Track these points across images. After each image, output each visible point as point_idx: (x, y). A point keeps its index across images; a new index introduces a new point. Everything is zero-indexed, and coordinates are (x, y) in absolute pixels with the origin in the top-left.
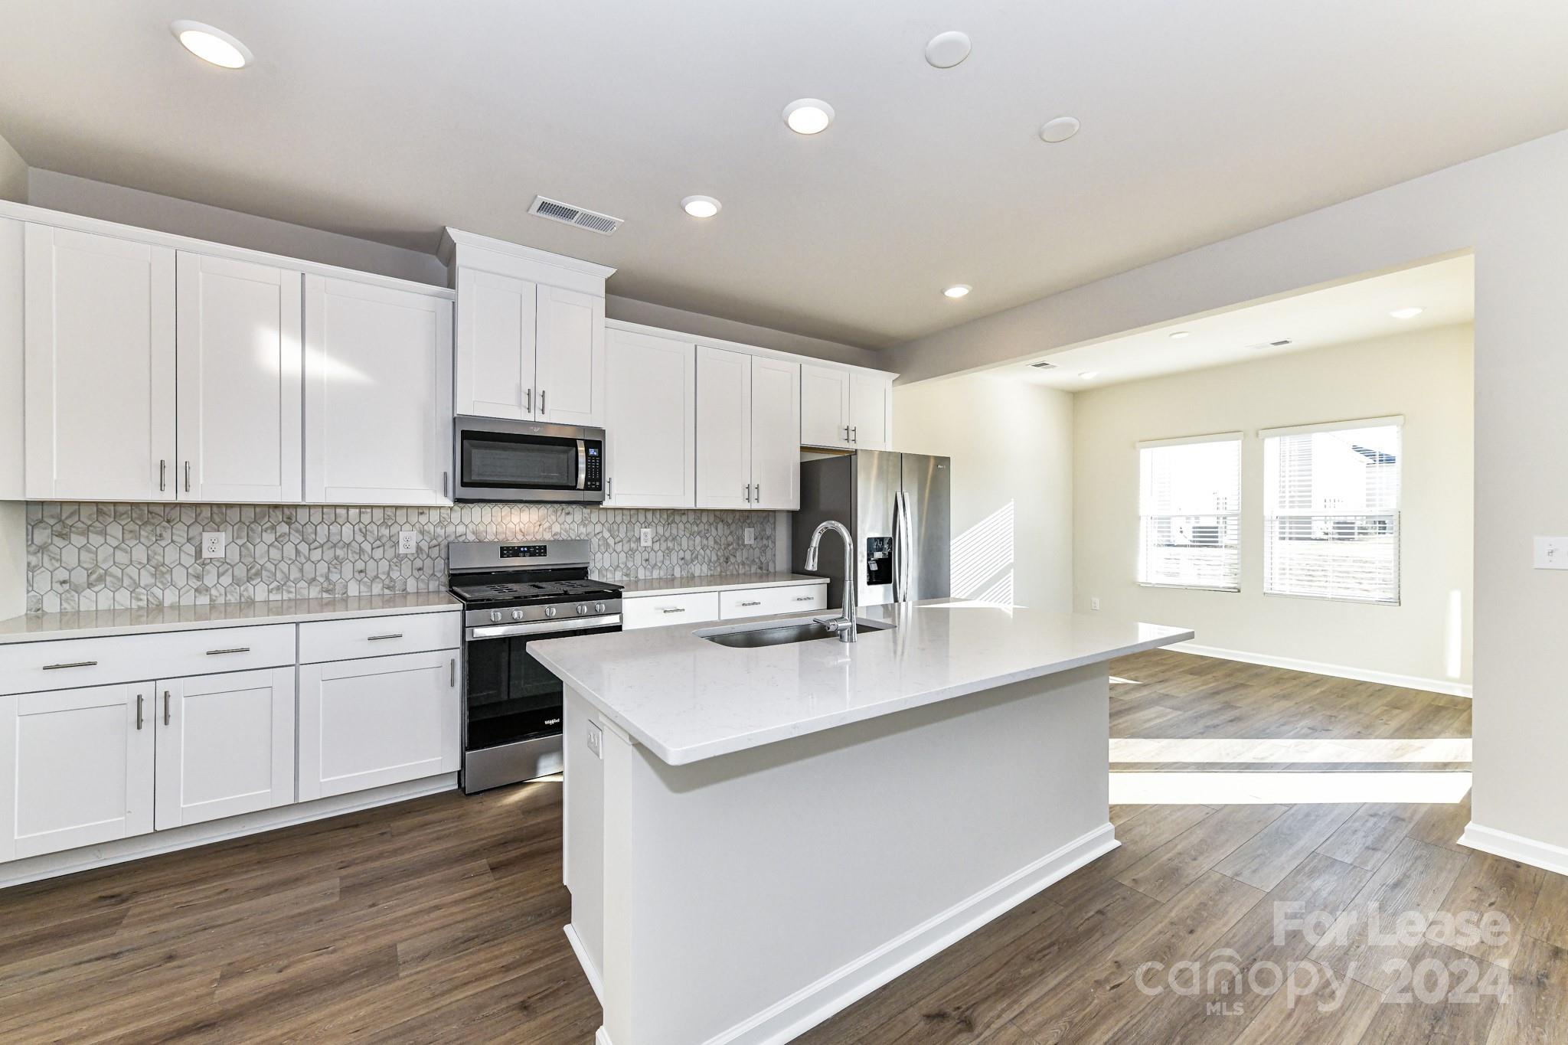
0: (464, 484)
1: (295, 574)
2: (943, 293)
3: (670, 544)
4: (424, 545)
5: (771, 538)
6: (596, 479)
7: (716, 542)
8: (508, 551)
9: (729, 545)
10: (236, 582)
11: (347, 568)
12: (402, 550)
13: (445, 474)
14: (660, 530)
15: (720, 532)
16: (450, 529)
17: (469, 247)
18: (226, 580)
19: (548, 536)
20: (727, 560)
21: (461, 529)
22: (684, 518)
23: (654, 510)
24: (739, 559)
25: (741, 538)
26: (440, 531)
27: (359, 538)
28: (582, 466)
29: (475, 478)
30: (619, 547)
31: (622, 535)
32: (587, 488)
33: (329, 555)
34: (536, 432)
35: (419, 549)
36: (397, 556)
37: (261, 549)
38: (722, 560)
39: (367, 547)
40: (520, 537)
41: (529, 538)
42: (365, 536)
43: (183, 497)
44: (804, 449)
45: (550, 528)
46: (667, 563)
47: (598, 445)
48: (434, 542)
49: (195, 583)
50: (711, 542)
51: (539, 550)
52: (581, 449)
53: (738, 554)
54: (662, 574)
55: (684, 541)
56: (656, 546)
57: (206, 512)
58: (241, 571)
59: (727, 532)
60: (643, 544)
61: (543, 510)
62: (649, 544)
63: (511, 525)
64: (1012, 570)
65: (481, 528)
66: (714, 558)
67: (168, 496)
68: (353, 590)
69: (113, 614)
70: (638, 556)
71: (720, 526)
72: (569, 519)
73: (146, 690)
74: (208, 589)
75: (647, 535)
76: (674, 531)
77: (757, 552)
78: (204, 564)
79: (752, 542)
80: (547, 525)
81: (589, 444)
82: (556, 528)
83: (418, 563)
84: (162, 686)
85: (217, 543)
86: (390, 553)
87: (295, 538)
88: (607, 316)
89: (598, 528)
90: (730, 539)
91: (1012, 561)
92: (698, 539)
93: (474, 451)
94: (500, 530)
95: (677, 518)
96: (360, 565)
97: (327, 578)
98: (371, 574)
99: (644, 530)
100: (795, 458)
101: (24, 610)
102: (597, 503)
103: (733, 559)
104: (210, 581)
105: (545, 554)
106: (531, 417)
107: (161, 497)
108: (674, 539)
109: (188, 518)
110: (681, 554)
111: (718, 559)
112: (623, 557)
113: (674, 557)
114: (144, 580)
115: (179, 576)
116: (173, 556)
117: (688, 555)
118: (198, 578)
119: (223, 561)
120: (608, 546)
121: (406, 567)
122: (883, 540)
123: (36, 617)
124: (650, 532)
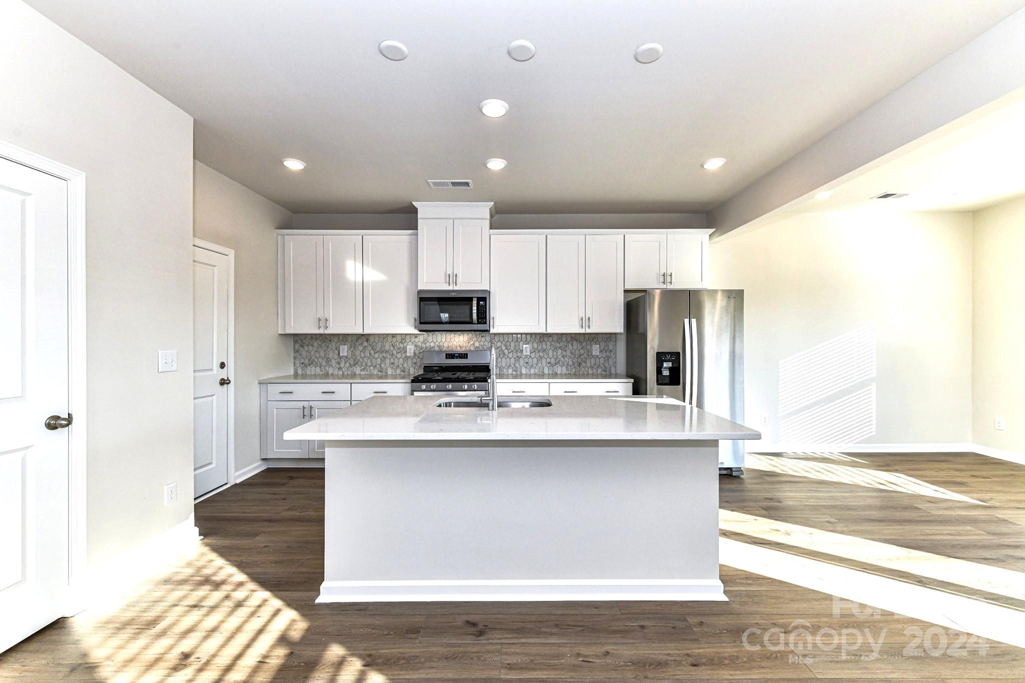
0: (421, 323)
1: (369, 363)
2: (702, 166)
3: (541, 354)
4: (417, 352)
5: (614, 351)
6: (483, 316)
7: (572, 353)
8: (450, 356)
9: (580, 355)
10: (351, 366)
11: (388, 361)
12: (408, 355)
13: (415, 319)
14: (535, 345)
15: (575, 347)
16: (428, 344)
17: (423, 209)
18: (347, 365)
19: (472, 348)
20: (580, 365)
21: (432, 344)
22: (550, 339)
23: (531, 334)
24: (589, 365)
25: (589, 352)
26: (424, 345)
27: (392, 348)
28: (475, 310)
29: (426, 320)
30: (510, 355)
31: (512, 348)
32: (479, 323)
33: (381, 356)
34: (453, 295)
35: (415, 353)
36: (406, 357)
37: (358, 353)
38: (576, 365)
39: (394, 352)
40: (459, 348)
41: (463, 349)
42: (394, 347)
43: (327, 332)
44: (626, 291)
45: (473, 344)
46: (540, 365)
47: (484, 299)
48: (421, 351)
49: (338, 366)
50: (568, 353)
51: (464, 356)
52: (475, 303)
53: (588, 361)
54: (536, 371)
55: (551, 352)
56: (533, 355)
57: (341, 337)
58: (352, 361)
59: (580, 347)
60: (525, 353)
61: (470, 335)
62: (529, 354)
63: (455, 343)
65: (441, 344)
66: (571, 363)
68: (390, 372)
69: (315, 376)
70: (522, 361)
71: (575, 343)
72: (483, 339)
73: (306, 404)
74: (342, 368)
75: (526, 348)
76: (544, 346)
77: (602, 360)
78: (340, 358)
79: (598, 353)
80: (472, 343)
81: (479, 299)
82: (477, 344)
83: (415, 361)
84: (310, 404)
85: (344, 350)
86: (403, 356)
87: (370, 348)
88: (491, 228)
89: (499, 344)
90: (582, 351)
92: (560, 351)
93: (426, 307)
94: (450, 345)
95: (546, 339)
96: (392, 361)
97: (380, 366)
98: (396, 364)
99: (524, 346)
100: (620, 299)
101: (292, 373)
102: (488, 331)
103: (584, 364)
104: (342, 365)
105: (467, 358)
106: (451, 288)
107: (321, 331)
108: (544, 351)
109: (336, 340)
110: (549, 360)
111: (574, 364)
112: (513, 360)
113: (544, 361)
114: (324, 364)
115: (334, 363)
116: (331, 355)
117: (553, 361)
118: (339, 363)
119: (346, 357)
120: (504, 354)
121: (410, 361)
122: (671, 354)
123: (296, 376)
124: (529, 347)
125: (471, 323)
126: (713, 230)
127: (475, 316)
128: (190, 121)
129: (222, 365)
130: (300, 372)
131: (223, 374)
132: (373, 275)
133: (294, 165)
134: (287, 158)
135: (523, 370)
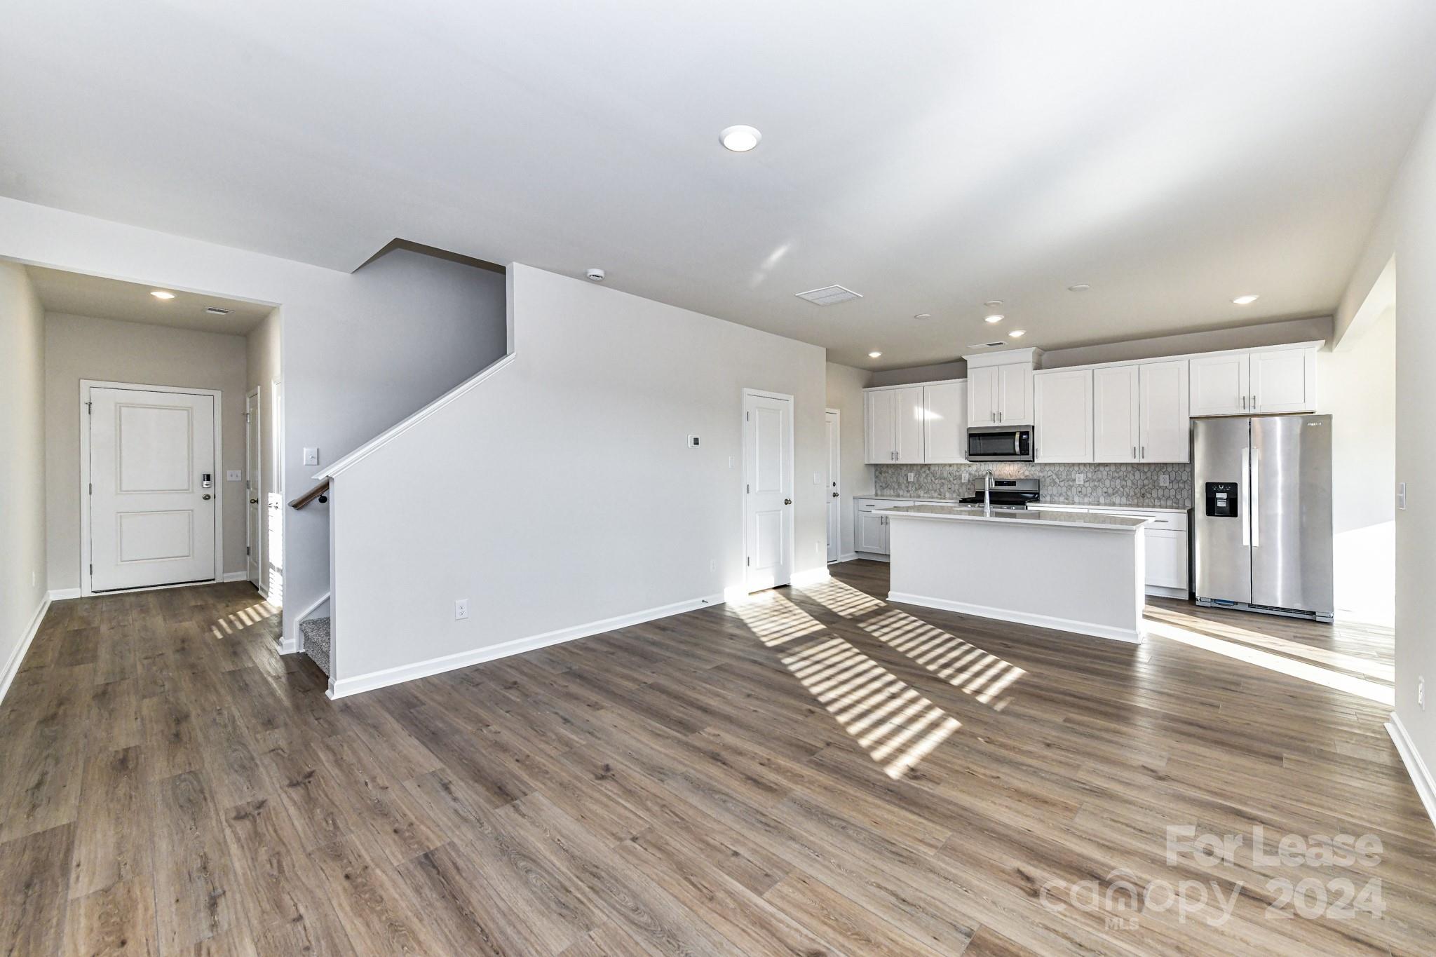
0: (970, 455)
1: (931, 487)
2: (1232, 301)
3: (1096, 483)
6: (1027, 449)
7: (1133, 483)
8: (1000, 483)
9: (1144, 486)
10: (916, 489)
11: (946, 487)
12: (963, 481)
13: (965, 451)
14: (1090, 475)
15: (1137, 478)
16: (980, 473)
17: (972, 362)
18: (914, 489)
20: (1143, 496)
22: (1107, 469)
23: (1085, 464)
24: (1155, 495)
25: (1156, 482)
26: (977, 474)
27: (949, 475)
28: (1018, 443)
29: (978, 452)
30: (1062, 484)
31: (1064, 477)
32: (1024, 454)
33: (940, 481)
34: (998, 430)
35: (969, 481)
37: (921, 479)
38: (1139, 495)
39: (951, 479)
40: (1009, 477)
42: (951, 475)
44: (1191, 419)
46: (1094, 494)
47: (1027, 433)
50: (1129, 483)
51: (1013, 483)
52: (1017, 436)
53: (1154, 492)
54: (1090, 500)
55: (1107, 483)
56: (1087, 484)
57: (908, 468)
58: (917, 486)
59: (1143, 477)
60: (1077, 482)
61: (1020, 464)
62: (1082, 483)
66: (1132, 493)
69: (890, 496)
70: (1074, 490)
71: (1137, 474)
75: (1080, 478)
76: (1100, 476)
78: (908, 482)
79: (1167, 484)
80: (1022, 472)
81: (1022, 434)
82: (1027, 473)
85: (911, 477)
87: (931, 475)
88: (1034, 368)
89: (1050, 473)
90: (1146, 482)
92: (1118, 481)
93: (976, 441)
94: (1000, 473)
95: (1102, 468)
96: (949, 486)
98: (953, 489)
99: (1077, 475)
100: (1185, 426)
101: (874, 493)
102: (1035, 461)
103: (1149, 496)
104: (910, 489)
105: (1015, 485)
106: (996, 424)
107: (894, 462)
108: (1099, 481)
109: (905, 468)
110: (1105, 490)
111: (1135, 494)
112: (1064, 489)
113: (1099, 491)
114: (896, 487)
115: (903, 487)
116: (901, 480)
117: (1110, 491)
118: (907, 487)
119: (913, 482)
120: (1056, 483)
121: (964, 487)
122: (1226, 485)
123: (876, 495)
124: (1082, 476)
125: (1015, 454)
127: (1017, 449)
128: (824, 350)
129: (834, 484)
130: (879, 493)
131: (834, 490)
132: (931, 416)
133: (875, 355)
134: (871, 351)
135: (1077, 499)
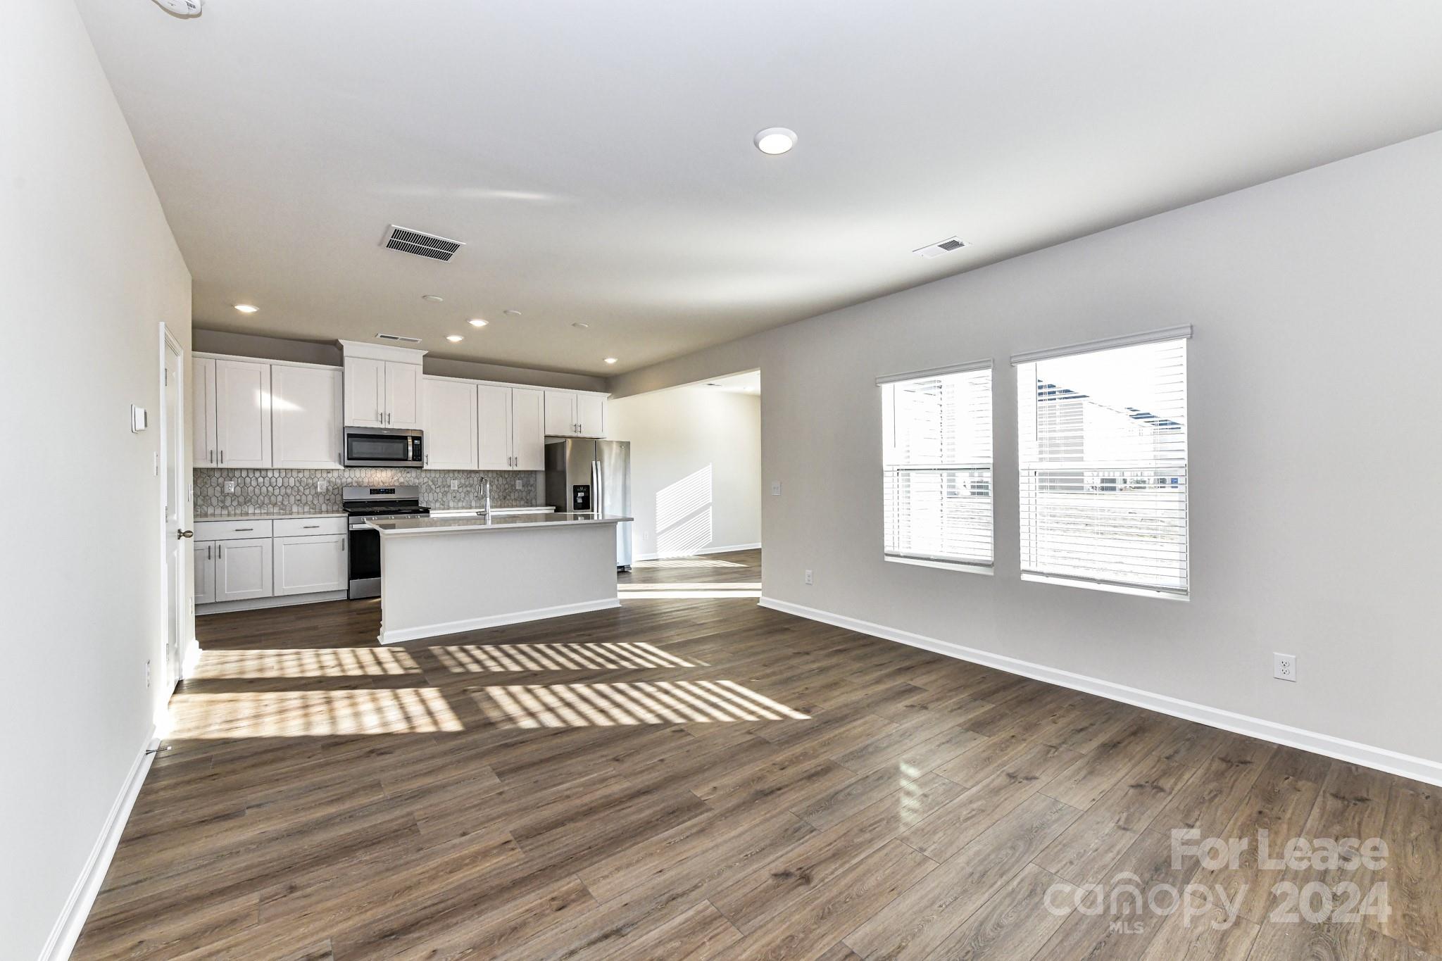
0: (349, 459)
1: (267, 501)
3: (468, 489)
4: (330, 488)
5: (534, 484)
6: (418, 455)
7: (497, 488)
8: (373, 491)
9: (505, 490)
10: (239, 504)
11: (292, 498)
12: (319, 490)
13: (339, 454)
14: (463, 481)
15: (500, 483)
16: (344, 480)
17: (350, 348)
18: (235, 503)
19: (397, 484)
20: (505, 498)
21: (349, 480)
22: (477, 475)
23: (459, 471)
24: (513, 497)
25: (514, 485)
26: (339, 481)
27: (298, 484)
28: (410, 448)
29: (355, 456)
30: (438, 490)
31: (440, 483)
32: (413, 460)
33: (283, 492)
34: (385, 433)
35: (327, 490)
36: (316, 493)
38: (502, 497)
39: (301, 489)
40: (381, 484)
41: (386, 484)
42: (300, 483)
43: (220, 466)
44: (546, 437)
45: (398, 480)
46: (466, 498)
47: (420, 438)
48: (336, 487)
49: (221, 504)
50: (494, 487)
51: (392, 491)
52: (410, 441)
53: (512, 495)
54: (464, 504)
56: (461, 490)
57: (225, 474)
58: (241, 499)
59: (505, 482)
60: (452, 488)
61: (394, 471)
62: (456, 488)
63: (376, 478)
64: (711, 507)
65: (360, 480)
66: (496, 497)
67: (214, 465)
70: (449, 496)
71: (500, 479)
72: (409, 475)
73: (212, 544)
74: (227, 507)
75: (455, 484)
76: (471, 482)
77: (524, 494)
78: (225, 496)
79: (521, 488)
81: (414, 438)
82: (402, 480)
83: (327, 497)
84: (218, 543)
85: (231, 487)
86: (313, 492)
87: (267, 484)
88: (424, 373)
89: (426, 480)
90: (507, 486)
91: (711, 501)
93: (354, 444)
94: (370, 480)
95: (473, 475)
96: (298, 497)
97: (282, 503)
98: (304, 501)
99: (452, 481)
100: (541, 442)
102: (421, 467)
103: (508, 497)
104: (228, 503)
105: (394, 493)
106: (382, 426)
108: (471, 486)
109: (217, 475)
110: (476, 494)
111: (499, 498)
112: (440, 495)
113: (471, 495)
115: (214, 501)
116: (211, 492)
118: (223, 502)
119: (234, 494)
120: (432, 489)
121: (321, 498)
122: (584, 486)
124: (456, 482)
125: (406, 460)
126: (610, 394)
127: (410, 454)
132: (282, 404)
133: (246, 309)
134: (242, 303)
135: (451, 504)
